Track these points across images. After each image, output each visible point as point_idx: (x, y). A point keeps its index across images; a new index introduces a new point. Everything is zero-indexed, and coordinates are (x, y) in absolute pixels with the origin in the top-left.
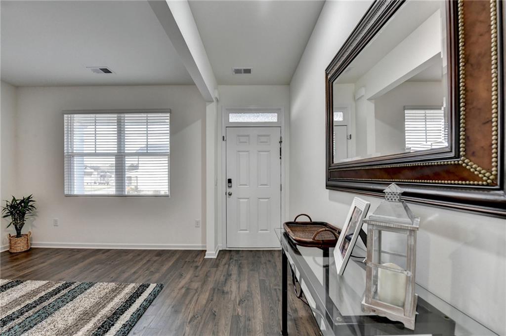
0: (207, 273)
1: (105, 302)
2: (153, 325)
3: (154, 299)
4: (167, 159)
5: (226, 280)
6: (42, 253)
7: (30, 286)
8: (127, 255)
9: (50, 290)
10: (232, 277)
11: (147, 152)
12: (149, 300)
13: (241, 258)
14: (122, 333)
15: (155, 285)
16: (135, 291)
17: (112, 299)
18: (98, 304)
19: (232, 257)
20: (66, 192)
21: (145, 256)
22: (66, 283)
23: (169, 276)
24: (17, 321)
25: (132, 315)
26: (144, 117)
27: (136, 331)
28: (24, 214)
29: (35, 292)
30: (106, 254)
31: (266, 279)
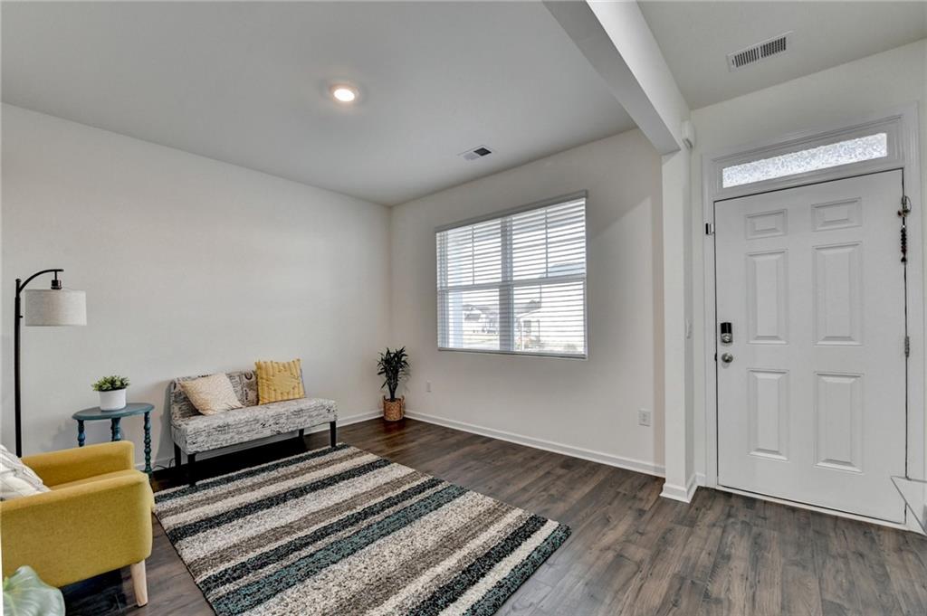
0: (665, 533)
1: (477, 528)
2: (545, 605)
3: (552, 552)
4: (581, 287)
5: (715, 566)
6: (415, 427)
7: (397, 471)
8: (515, 454)
9: (415, 484)
10: (733, 564)
11: (547, 277)
12: (543, 550)
13: (759, 521)
14: (495, 597)
15: (556, 524)
16: (521, 525)
17: (487, 526)
18: (466, 527)
19: (733, 510)
20: (440, 345)
21: (542, 463)
22: (433, 480)
23: (583, 514)
24: (378, 518)
25: (513, 570)
26: (542, 214)
27: (517, 605)
28: (397, 372)
29: (399, 482)
30: (486, 445)
31: (846, 605)
